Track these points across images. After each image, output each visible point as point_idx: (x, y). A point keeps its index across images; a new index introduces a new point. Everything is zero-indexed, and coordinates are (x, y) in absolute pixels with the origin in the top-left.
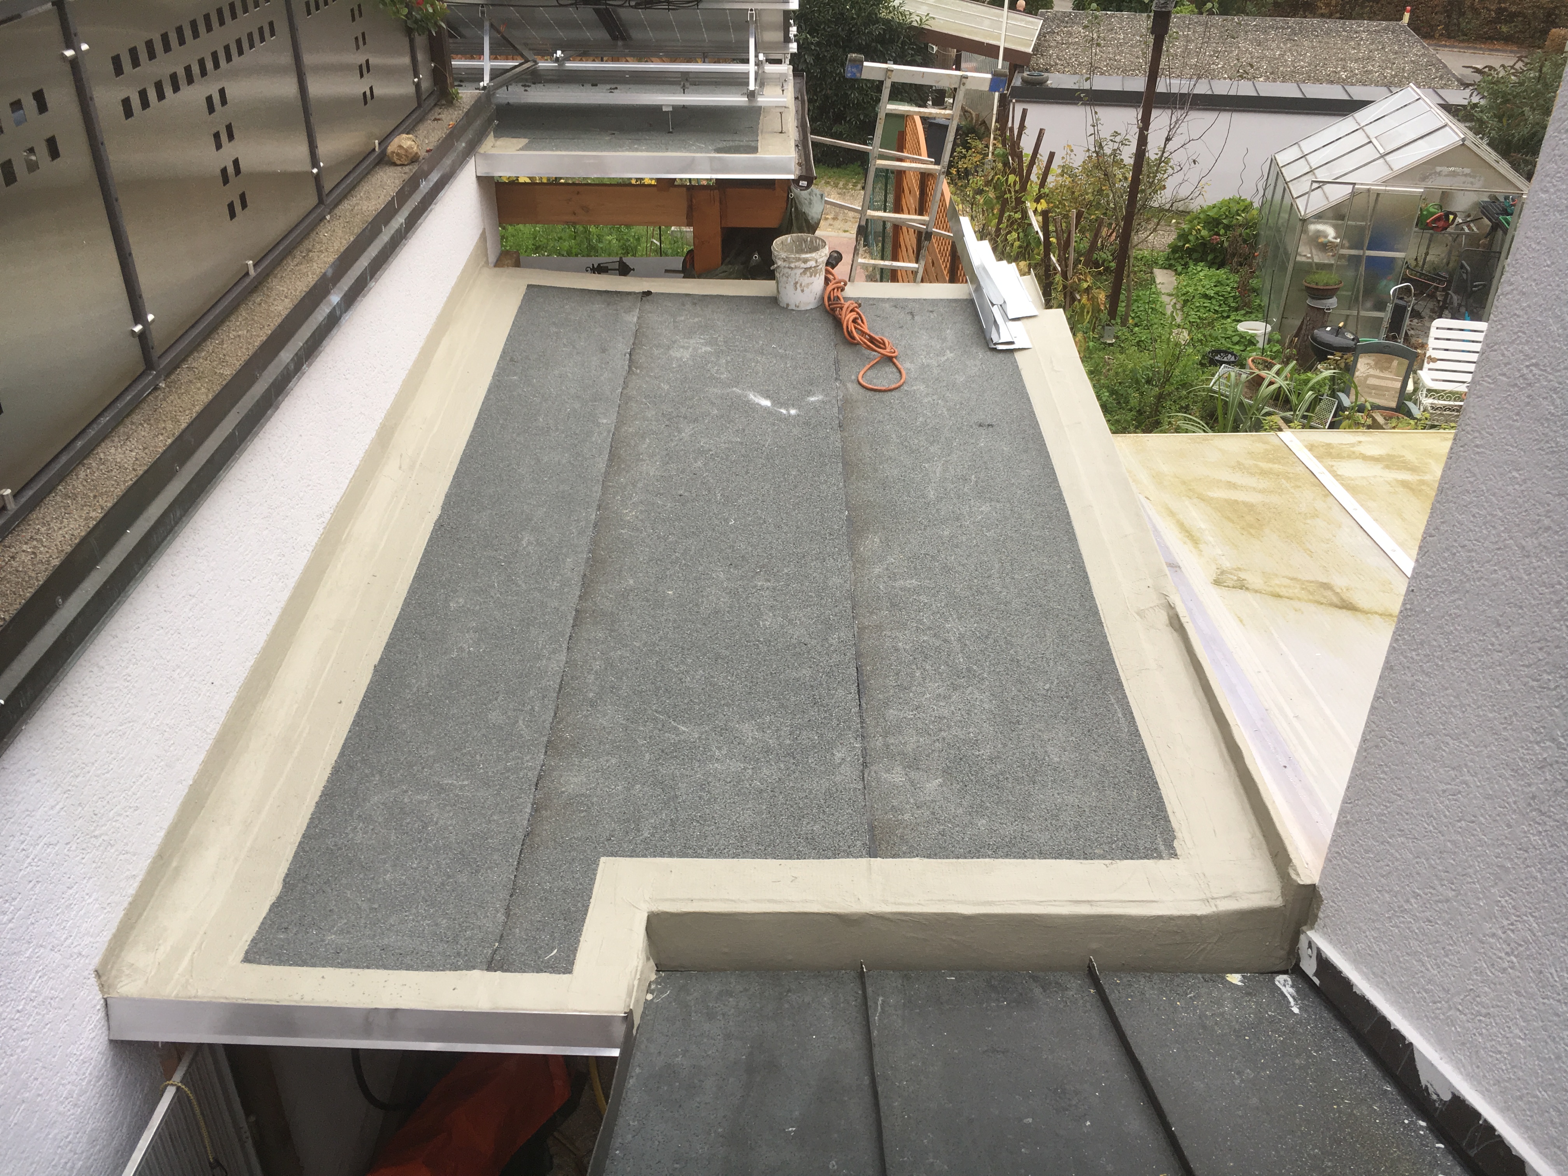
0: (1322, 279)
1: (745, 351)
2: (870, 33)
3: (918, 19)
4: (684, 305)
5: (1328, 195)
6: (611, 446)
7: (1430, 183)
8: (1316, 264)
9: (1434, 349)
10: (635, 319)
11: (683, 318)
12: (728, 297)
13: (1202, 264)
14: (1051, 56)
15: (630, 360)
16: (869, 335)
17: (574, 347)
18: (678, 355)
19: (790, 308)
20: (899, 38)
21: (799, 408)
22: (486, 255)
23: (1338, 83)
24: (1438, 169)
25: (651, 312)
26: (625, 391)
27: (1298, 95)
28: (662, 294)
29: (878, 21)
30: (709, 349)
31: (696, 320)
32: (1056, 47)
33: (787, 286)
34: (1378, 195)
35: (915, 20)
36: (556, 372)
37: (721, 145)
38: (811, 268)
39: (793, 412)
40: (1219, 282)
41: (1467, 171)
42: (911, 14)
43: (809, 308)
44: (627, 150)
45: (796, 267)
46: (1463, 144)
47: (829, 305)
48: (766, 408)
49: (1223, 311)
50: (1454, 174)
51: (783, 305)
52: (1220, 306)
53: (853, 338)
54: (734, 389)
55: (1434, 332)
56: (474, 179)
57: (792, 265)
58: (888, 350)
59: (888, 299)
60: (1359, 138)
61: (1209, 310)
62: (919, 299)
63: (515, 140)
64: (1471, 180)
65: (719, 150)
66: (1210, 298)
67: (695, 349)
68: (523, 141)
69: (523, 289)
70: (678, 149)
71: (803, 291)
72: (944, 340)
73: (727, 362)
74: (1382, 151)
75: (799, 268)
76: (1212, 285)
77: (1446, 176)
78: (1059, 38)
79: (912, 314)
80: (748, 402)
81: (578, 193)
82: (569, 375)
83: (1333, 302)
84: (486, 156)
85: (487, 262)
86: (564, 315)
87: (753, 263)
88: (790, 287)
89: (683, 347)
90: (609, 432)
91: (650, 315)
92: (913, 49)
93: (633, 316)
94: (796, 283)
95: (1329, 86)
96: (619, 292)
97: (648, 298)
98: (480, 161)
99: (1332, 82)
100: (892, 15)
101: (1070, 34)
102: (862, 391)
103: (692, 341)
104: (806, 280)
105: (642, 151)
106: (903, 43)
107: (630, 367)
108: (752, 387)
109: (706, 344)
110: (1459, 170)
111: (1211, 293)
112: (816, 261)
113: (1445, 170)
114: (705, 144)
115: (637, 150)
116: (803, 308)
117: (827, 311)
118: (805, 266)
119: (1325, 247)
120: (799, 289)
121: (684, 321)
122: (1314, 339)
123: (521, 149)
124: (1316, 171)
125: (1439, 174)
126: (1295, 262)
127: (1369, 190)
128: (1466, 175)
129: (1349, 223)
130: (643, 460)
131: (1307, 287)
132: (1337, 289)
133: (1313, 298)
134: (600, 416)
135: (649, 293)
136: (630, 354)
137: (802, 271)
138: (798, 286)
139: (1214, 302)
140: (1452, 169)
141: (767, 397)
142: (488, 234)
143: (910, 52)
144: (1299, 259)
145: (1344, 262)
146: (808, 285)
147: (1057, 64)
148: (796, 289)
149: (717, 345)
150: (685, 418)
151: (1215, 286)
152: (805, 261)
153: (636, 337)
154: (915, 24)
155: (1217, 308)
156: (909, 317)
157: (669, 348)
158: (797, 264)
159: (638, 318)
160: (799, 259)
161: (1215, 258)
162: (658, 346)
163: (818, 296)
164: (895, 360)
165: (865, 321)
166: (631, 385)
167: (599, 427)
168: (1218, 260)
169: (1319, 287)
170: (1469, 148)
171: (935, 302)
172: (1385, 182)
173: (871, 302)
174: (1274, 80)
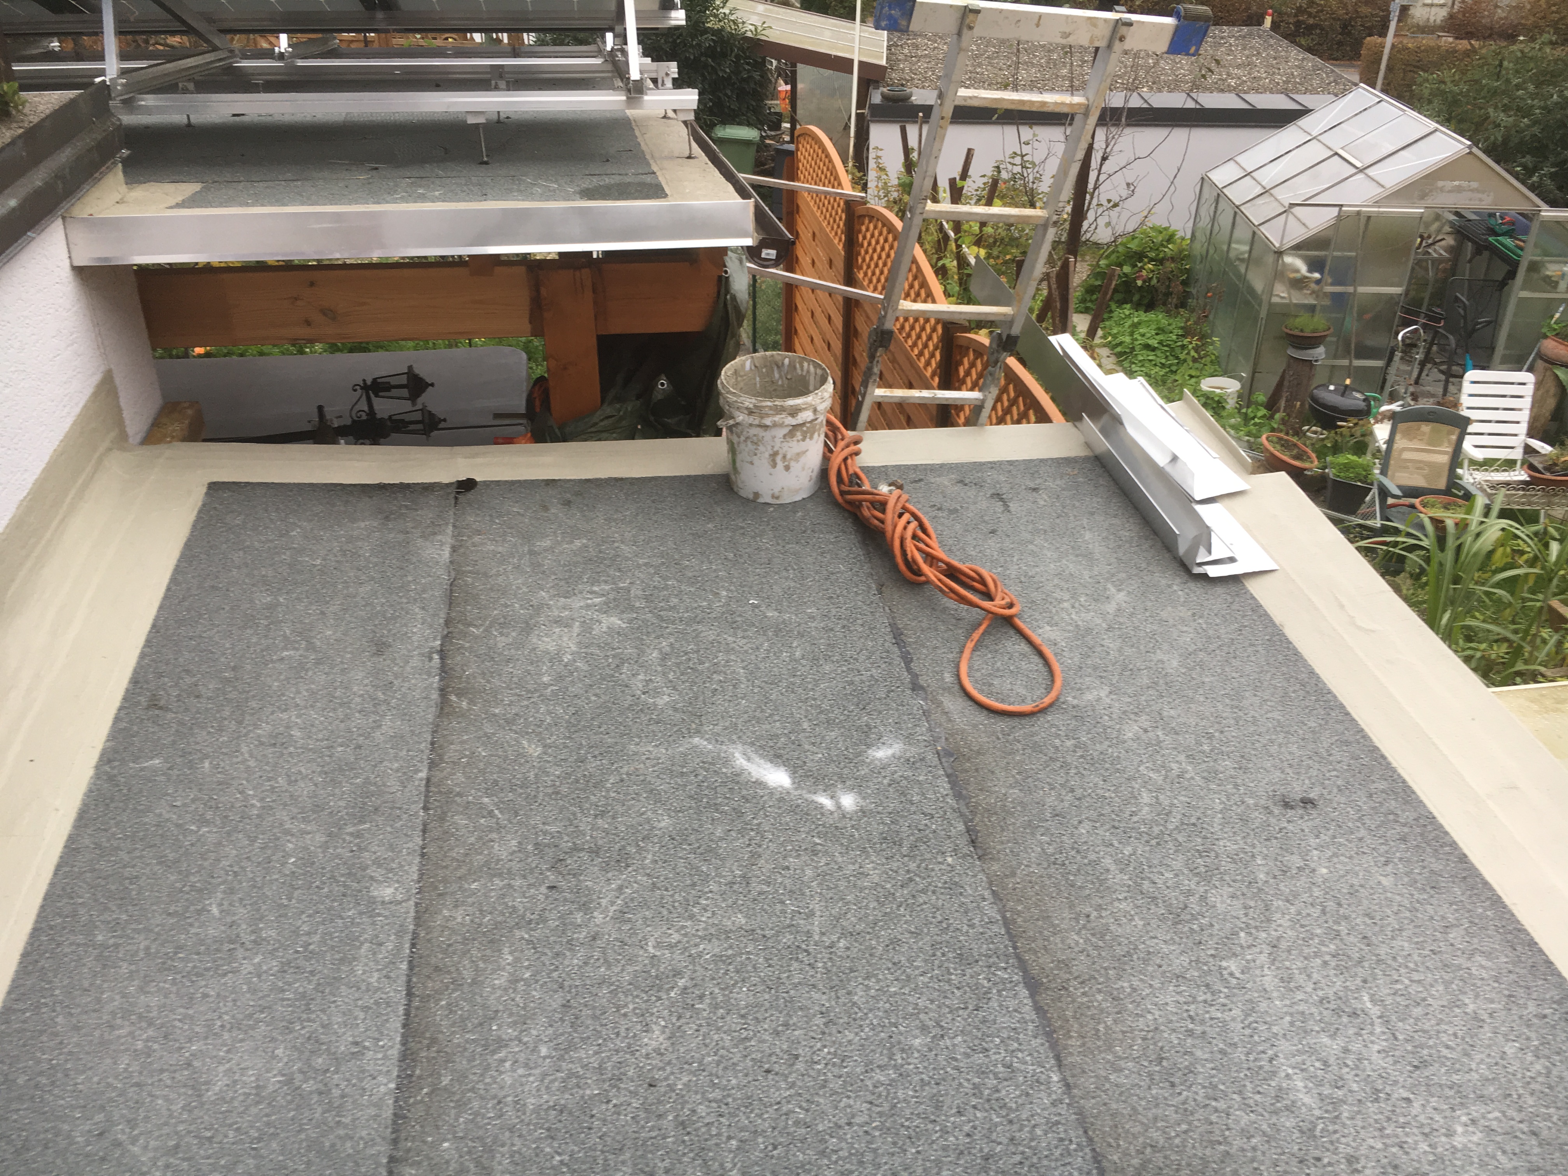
0: (1307, 324)
1: (694, 620)
2: (699, 45)
3: (753, 28)
4: (546, 508)
5: (1304, 221)
6: (410, 994)
7: (1429, 201)
8: (1296, 305)
9: (1468, 408)
10: (446, 553)
11: (547, 543)
12: (633, 481)
13: (1128, 306)
14: (903, 70)
15: (445, 671)
16: (947, 564)
17: (311, 647)
18: (552, 647)
19: (761, 500)
20: (732, 51)
21: (858, 786)
22: (120, 423)
23: (1230, 91)
24: (1440, 184)
25: (479, 532)
26: (438, 775)
27: (1190, 105)
28: (498, 483)
29: (707, 31)
30: (615, 621)
31: (578, 543)
32: (906, 60)
33: (755, 459)
34: (1369, 218)
35: (748, 30)
36: (264, 729)
37: (586, 184)
38: (803, 424)
39: (848, 801)
40: (1159, 329)
41: (1474, 185)
42: (744, 23)
43: (798, 498)
44: (403, 200)
45: (775, 425)
46: (1470, 153)
47: (842, 493)
48: (781, 798)
49: (1171, 365)
50: (1459, 190)
51: (746, 493)
52: (1167, 357)
53: (918, 572)
54: (696, 740)
55: (1467, 388)
56: (65, 273)
57: (768, 421)
58: (998, 602)
59: (942, 466)
60: (1316, 152)
61: (1155, 365)
62: (1001, 463)
63: (170, 187)
64: (1480, 195)
65: (589, 194)
66: (1154, 349)
67: (587, 628)
68: (190, 188)
69: (197, 496)
70: (505, 195)
71: (787, 468)
72: (1088, 556)
73: (664, 657)
74: (1359, 165)
75: (781, 425)
76: (1153, 332)
77: (1449, 192)
78: (906, 51)
79: (998, 496)
80: (737, 779)
81: (312, 284)
82: (296, 733)
83: (1320, 351)
84: (93, 224)
85: (123, 436)
86: (286, 556)
87: (658, 396)
88: (762, 463)
89: (558, 622)
90: (400, 934)
91: (477, 539)
92: (748, 64)
93: (442, 544)
94: (775, 454)
95: (1221, 95)
96: (408, 486)
97: (471, 495)
98: (79, 235)
99: (1222, 91)
100: (722, 24)
101: (916, 47)
102: (981, 717)
103: (577, 603)
104: (794, 447)
105: (433, 200)
106: (737, 57)
107: (443, 692)
108: (734, 733)
109: (606, 608)
110: (1465, 184)
111: (1154, 343)
112: (815, 411)
113: (1449, 184)
114: (556, 181)
115: (423, 198)
116: (787, 499)
117: (836, 504)
118: (794, 422)
119: (1299, 283)
120: (780, 465)
121: (551, 549)
122: (1315, 399)
123: (178, 206)
124: (1272, 191)
125: (1442, 189)
126: (1270, 304)
127: (1358, 213)
128: (1472, 190)
129: (1335, 254)
130: (501, 1044)
131: (1287, 334)
132: (1325, 336)
133: (1294, 347)
134: (377, 873)
135: (468, 485)
136: (443, 654)
137: (785, 431)
138: (779, 459)
139: (1158, 353)
140: (1456, 183)
141: (777, 758)
142: (118, 380)
143: (747, 67)
144: (1275, 300)
145: (1327, 302)
146: (799, 455)
147: (913, 79)
148: (774, 465)
149: (632, 608)
150: (595, 851)
151: (1157, 334)
152: (794, 412)
153: (451, 601)
154: (749, 34)
155: (1163, 361)
156: (999, 506)
157: (528, 628)
158: (777, 418)
159: (454, 549)
160: (781, 410)
161: (1142, 297)
162: (504, 624)
163: (815, 474)
164: (1017, 621)
165: (931, 530)
166: (452, 752)
167: (372, 914)
168: (1146, 301)
169: (1306, 335)
170: (1475, 156)
171: (1031, 467)
172: (1377, 203)
173: (913, 476)
174: (1160, 90)
